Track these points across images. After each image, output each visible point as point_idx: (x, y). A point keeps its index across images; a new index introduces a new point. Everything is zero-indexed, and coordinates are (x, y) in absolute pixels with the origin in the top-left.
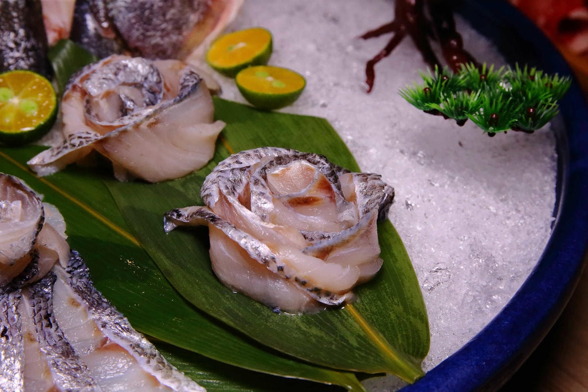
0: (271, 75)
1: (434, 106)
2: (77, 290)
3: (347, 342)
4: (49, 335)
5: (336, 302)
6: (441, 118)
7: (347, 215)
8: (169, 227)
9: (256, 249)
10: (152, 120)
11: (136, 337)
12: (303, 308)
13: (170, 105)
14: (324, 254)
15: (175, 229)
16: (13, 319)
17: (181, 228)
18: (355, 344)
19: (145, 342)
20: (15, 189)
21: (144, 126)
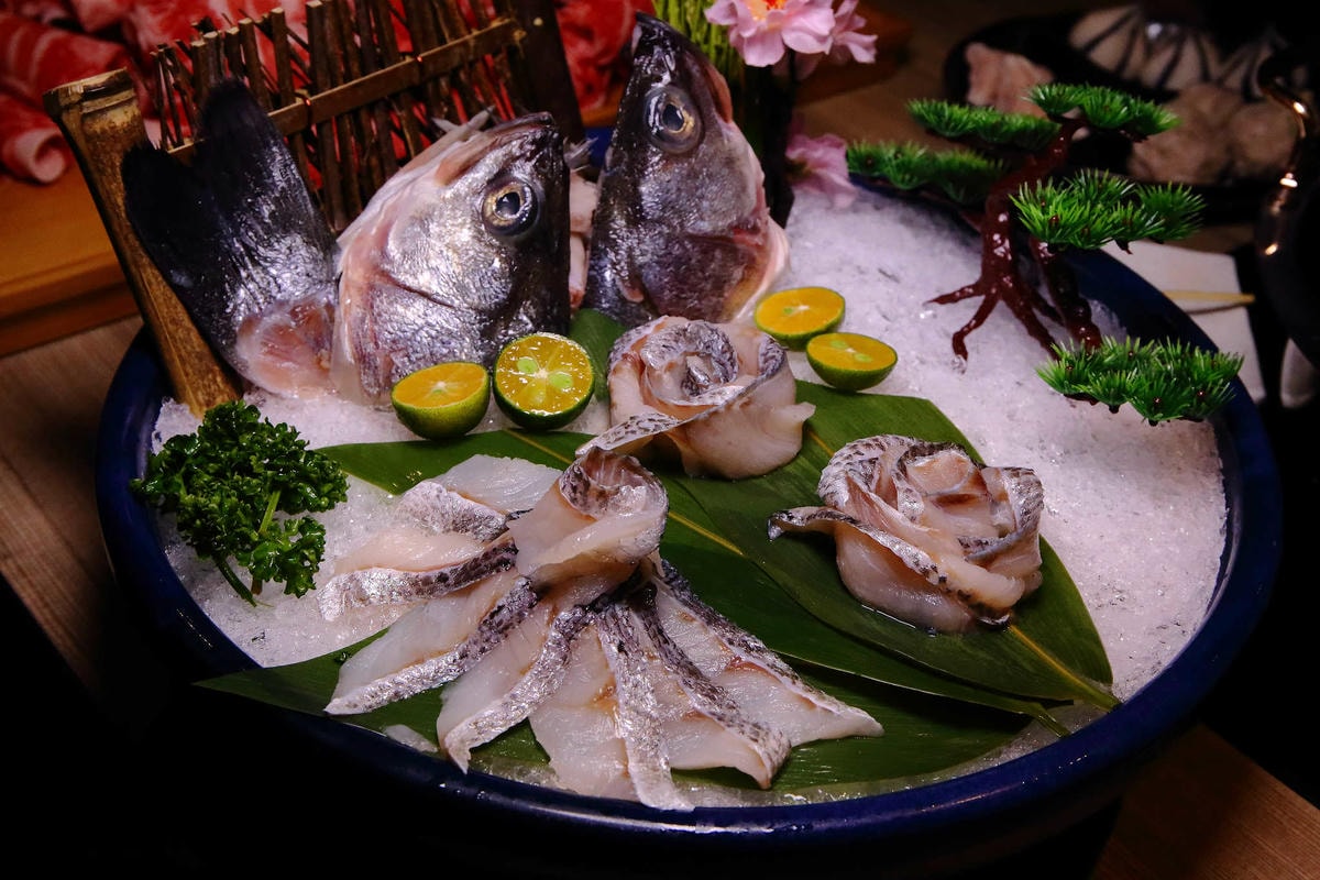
0: (851, 346)
1: (1082, 389)
2: (685, 603)
3: (1021, 666)
4: (670, 652)
5: (1000, 621)
6: (1086, 404)
7: (1001, 517)
8: (774, 532)
9: (915, 556)
10: (745, 399)
11: (770, 658)
12: (963, 629)
13: (763, 381)
14: (986, 562)
15: (781, 536)
16: (626, 632)
17: (791, 534)
18: (1031, 670)
19: (781, 664)
20: (632, 473)
21: (736, 407)
